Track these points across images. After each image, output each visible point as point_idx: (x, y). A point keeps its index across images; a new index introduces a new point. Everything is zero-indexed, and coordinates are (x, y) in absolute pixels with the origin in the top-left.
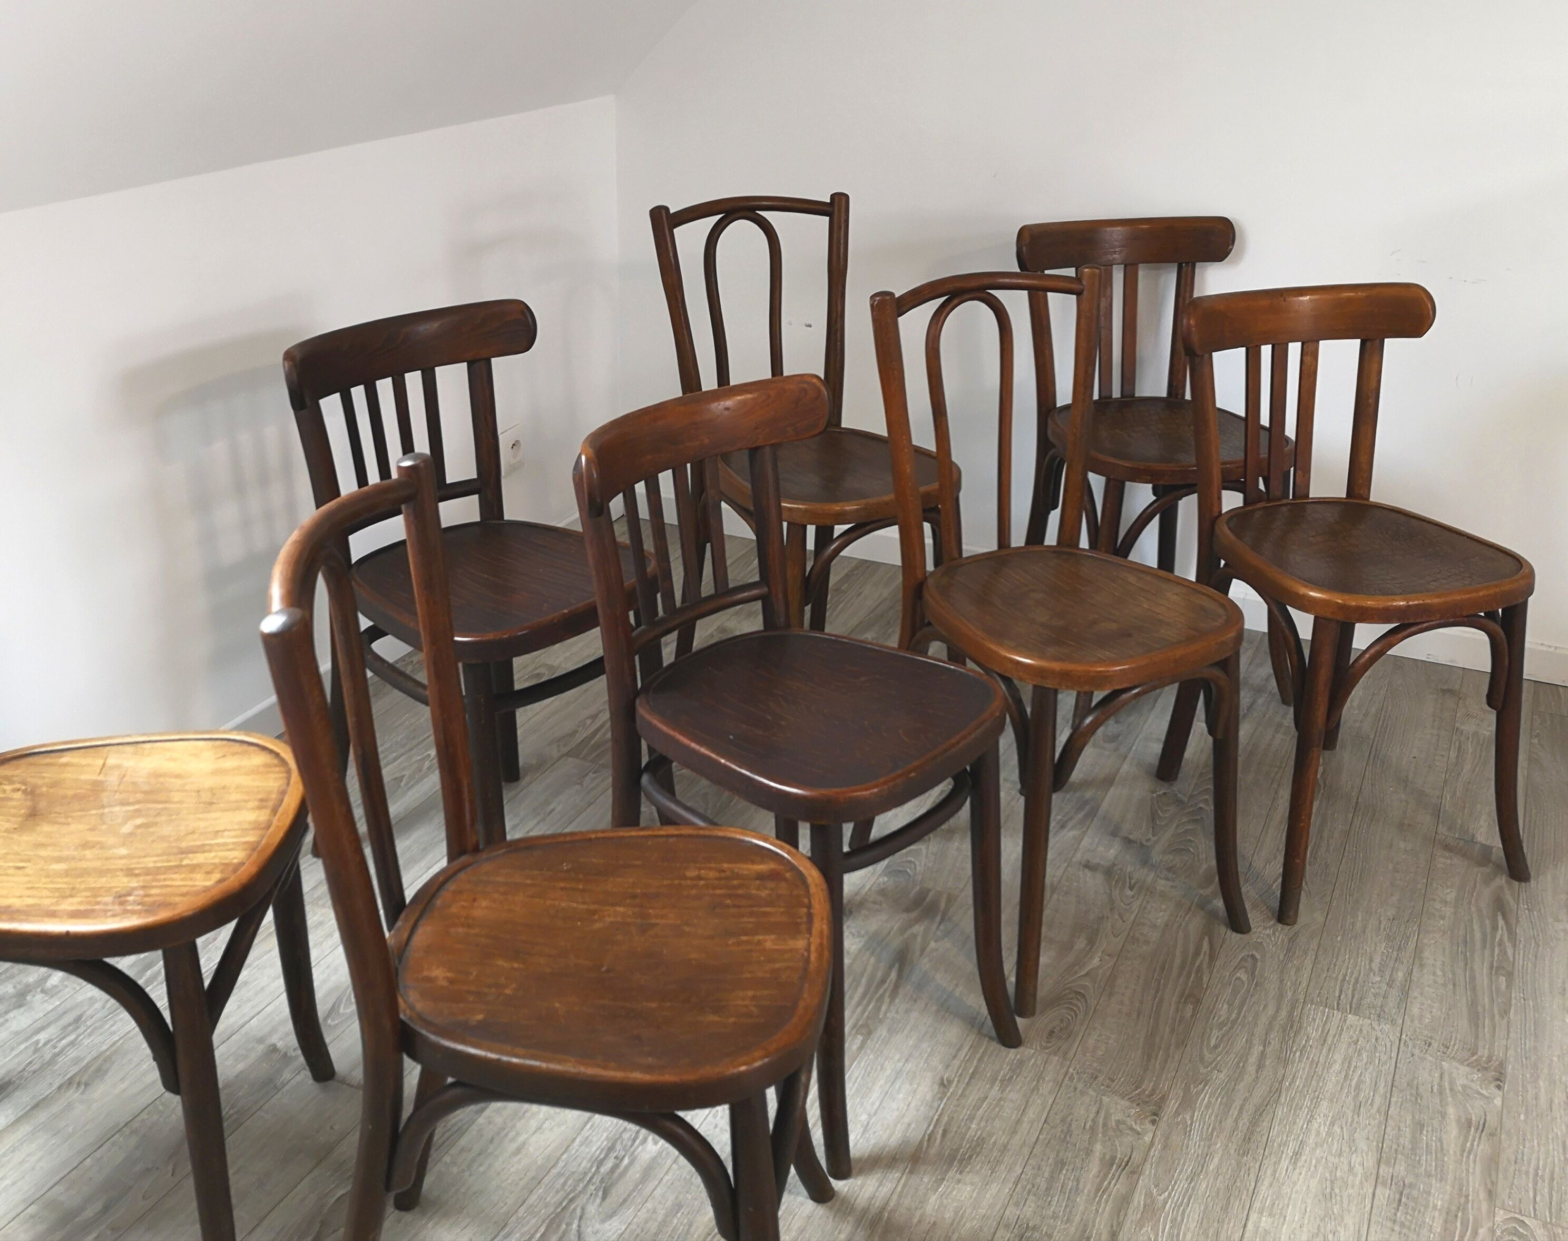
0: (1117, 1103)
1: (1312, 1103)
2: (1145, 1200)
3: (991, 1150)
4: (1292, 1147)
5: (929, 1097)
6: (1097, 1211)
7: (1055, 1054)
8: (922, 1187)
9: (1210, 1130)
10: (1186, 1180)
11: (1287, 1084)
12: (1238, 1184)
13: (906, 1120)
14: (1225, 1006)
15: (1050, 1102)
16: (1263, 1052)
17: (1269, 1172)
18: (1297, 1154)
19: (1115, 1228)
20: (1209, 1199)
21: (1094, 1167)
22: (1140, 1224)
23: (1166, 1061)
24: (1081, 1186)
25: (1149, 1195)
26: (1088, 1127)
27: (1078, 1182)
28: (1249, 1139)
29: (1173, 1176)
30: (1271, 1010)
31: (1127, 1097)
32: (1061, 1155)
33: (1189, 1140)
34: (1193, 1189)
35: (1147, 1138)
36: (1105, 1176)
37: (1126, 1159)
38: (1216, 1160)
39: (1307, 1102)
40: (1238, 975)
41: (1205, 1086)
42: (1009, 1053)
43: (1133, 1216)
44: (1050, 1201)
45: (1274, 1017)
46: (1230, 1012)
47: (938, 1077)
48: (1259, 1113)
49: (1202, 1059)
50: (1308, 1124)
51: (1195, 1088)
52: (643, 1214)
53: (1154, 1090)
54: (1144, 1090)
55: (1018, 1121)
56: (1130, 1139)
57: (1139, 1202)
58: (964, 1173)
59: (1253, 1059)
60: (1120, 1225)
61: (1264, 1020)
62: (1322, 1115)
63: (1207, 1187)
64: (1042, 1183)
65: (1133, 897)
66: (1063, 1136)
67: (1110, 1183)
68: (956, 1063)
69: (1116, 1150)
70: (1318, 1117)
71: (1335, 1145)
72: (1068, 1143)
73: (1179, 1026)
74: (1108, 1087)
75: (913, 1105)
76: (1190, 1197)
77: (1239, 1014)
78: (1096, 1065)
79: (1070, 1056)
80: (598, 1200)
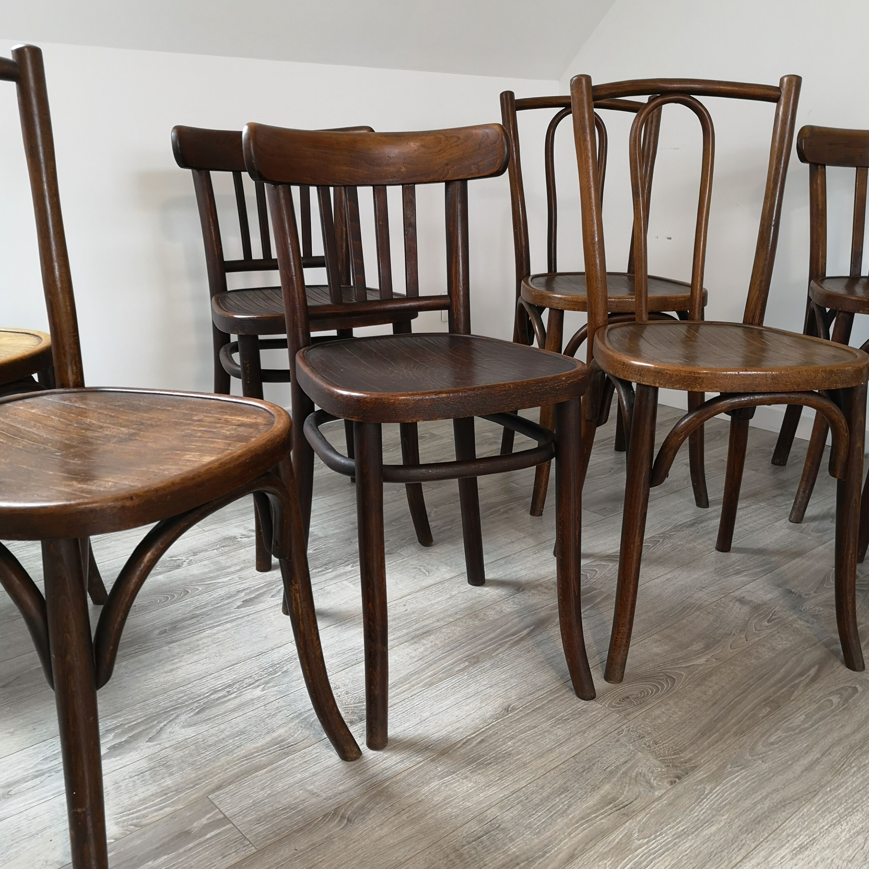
0: (648, 760)
1: (845, 810)
2: (621, 839)
3: (510, 764)
4: (802, 839)
5: (488, 715)
6: (570, 834)
7: (619, 712)
8: (432, 774)
9: (724, 803)
10: (673, 835)
11: (828, 789)
12: (724, 854)
13: (458, 725)
14: (803, 716)
15: (589, 744)
16: (818, 759)
17: (763, 854)
18: (802, 848)
19: (576, 852)
20: (685, 858)
21: (593, 800)
22: (603, 856)
23: (717, 742)
24: (569, 812)
25: (629, 836)
26: (608, 770)
27: (569, 807)
28: (759, 822)
29: (662, 828)
30: (848, 730)
31: (661, 758)
32: (568, 784)
33: (698, 805)
34: (675, 844)
35: (657, 794)
36: (597, 810)
37: (626, 803)
38: (714, 829)
39: (841, 809)
40: (831, 698)
41: (743, 769)
42: (578, 702)
43: (601, 847)
44: (533, 814)
45: (847, 736)
46: (804, 722)
47: (506, 704)
48: (783, 804)
49: (752, 749)
50: (830, 827)
51: (730, 768)
52: (212, 731)
53: (690, 759)
54: (681, 758)
55: (551, 750)
56: (642, 789)
57: (614, 840)
58: (475, 774)
59: (805, 761)
60: (583, 851)
61: (835, 735)
62: (850, 824)
63: (690, 846)
64: (536, 798)
65: (767, 627)
66: (581, 770)
67: (597, 817)
68: (530, 698)
69: (622, 793)
70: (845, 824)
71: (850, 852)
72: (582, 776)
73: (748, 719)
74: (649, 746)
75: (472, 716)
76: (667, 850)
77: (812, 725)
78: (649, 729)
79: (631, 717)
80: (192, 714)
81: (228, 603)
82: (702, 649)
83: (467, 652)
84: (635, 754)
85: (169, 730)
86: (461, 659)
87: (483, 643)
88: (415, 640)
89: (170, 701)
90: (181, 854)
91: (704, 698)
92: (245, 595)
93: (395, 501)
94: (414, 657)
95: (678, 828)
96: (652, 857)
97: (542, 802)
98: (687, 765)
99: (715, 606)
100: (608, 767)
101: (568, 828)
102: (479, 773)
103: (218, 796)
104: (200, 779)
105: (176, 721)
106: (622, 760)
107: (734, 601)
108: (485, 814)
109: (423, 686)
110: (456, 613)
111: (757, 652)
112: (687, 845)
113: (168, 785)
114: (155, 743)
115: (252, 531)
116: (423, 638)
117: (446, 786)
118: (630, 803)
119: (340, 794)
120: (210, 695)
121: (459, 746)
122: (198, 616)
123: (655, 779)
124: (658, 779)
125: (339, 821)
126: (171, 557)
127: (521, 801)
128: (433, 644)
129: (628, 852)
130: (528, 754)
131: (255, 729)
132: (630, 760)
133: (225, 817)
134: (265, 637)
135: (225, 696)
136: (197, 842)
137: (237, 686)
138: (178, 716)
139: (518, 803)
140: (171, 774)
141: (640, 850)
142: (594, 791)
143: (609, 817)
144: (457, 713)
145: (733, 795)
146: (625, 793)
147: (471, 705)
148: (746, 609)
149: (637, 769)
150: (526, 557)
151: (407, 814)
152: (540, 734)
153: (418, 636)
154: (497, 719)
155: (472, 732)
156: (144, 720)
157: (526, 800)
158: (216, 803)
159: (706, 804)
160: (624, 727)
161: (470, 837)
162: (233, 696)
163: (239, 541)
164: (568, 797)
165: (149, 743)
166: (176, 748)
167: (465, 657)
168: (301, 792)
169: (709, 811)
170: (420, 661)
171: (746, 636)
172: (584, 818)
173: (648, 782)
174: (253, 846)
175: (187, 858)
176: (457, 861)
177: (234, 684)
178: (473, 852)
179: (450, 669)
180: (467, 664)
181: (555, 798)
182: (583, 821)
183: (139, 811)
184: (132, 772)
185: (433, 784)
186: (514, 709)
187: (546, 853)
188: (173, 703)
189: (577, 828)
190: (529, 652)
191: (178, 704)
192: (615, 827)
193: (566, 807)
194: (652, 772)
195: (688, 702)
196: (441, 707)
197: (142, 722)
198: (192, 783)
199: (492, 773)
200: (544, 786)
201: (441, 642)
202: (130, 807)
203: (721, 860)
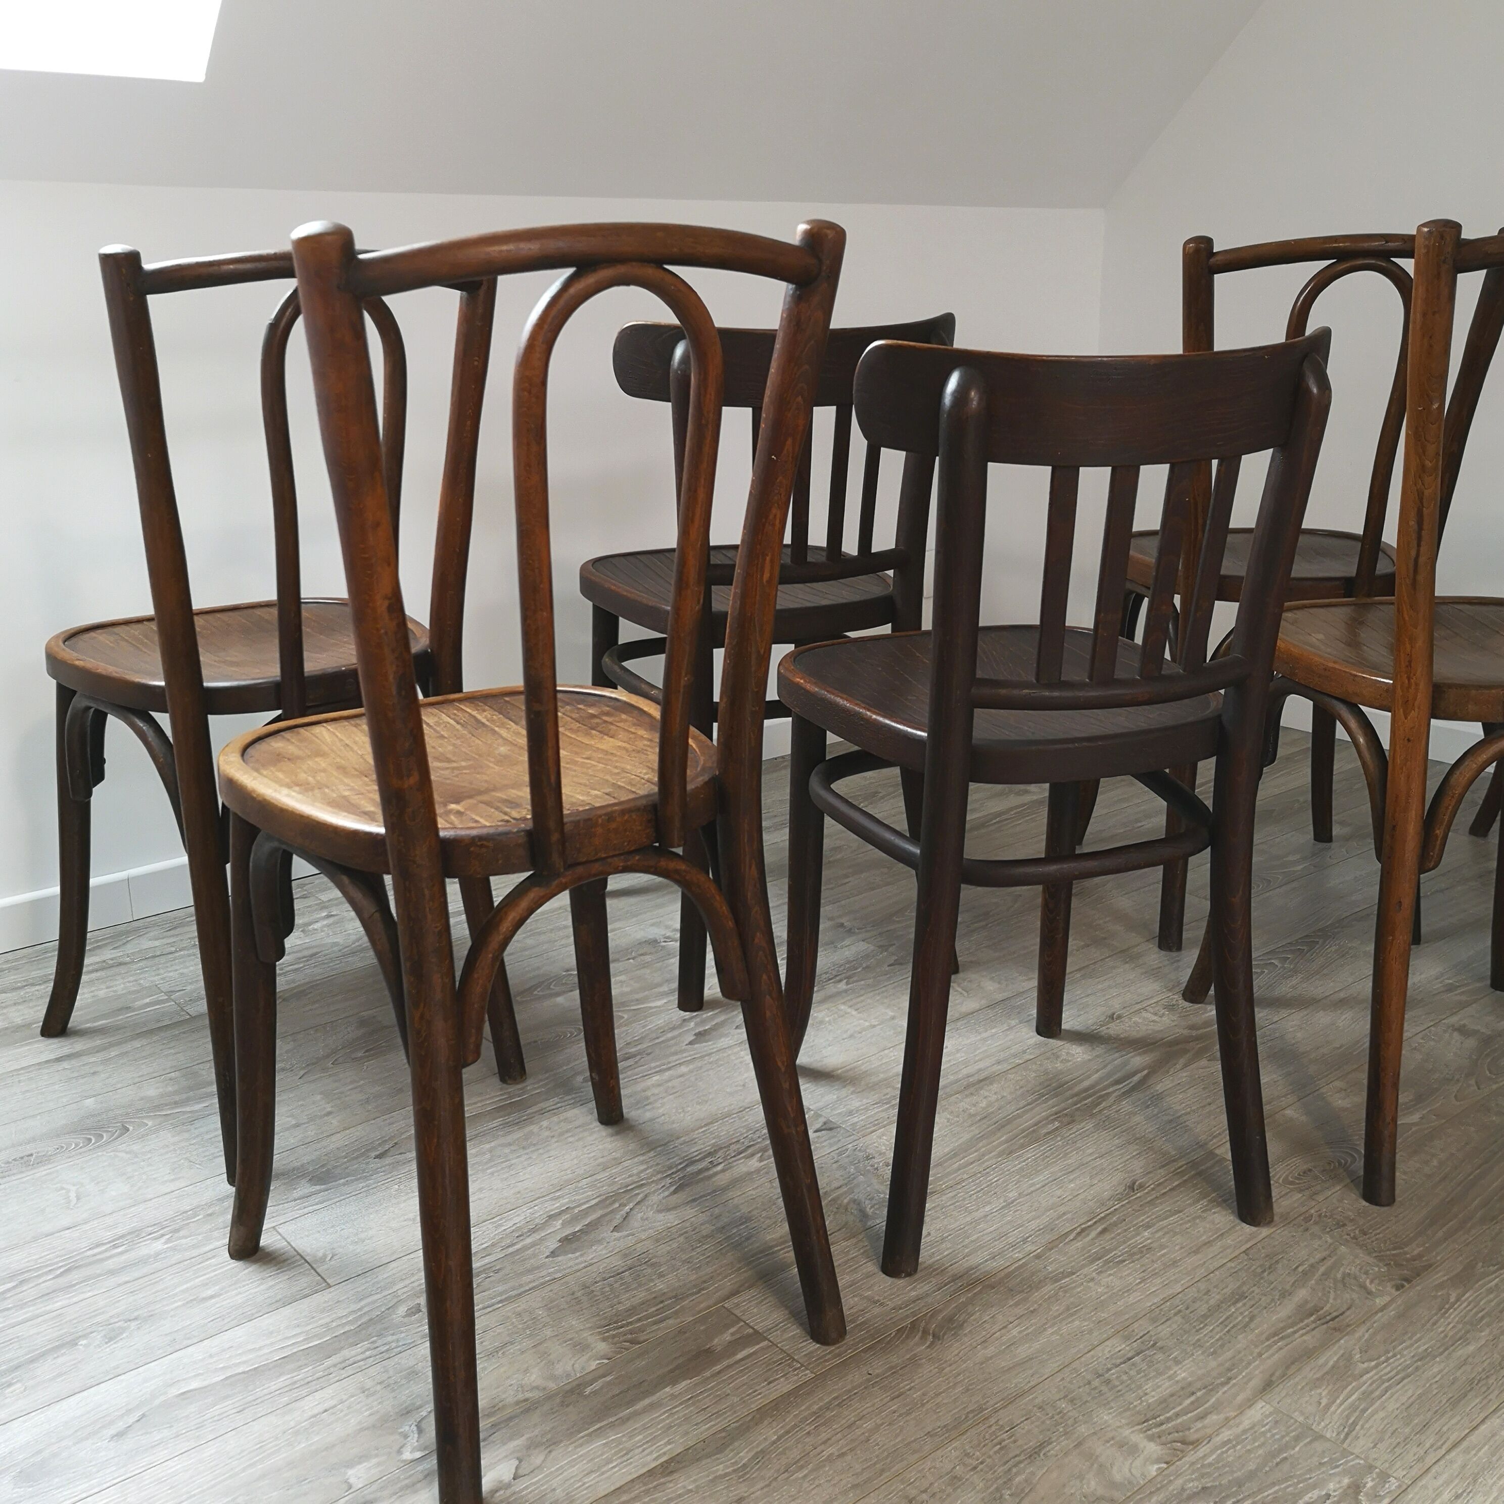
0: (1357, 1257)
2: (1336, 1362)
3: (1154, 1261)
5: (1105, 1195)
7: (1300, 1190)
10: (1413, 1357)
13: (1062, 1209)
19: (1274, 1379)
20: (1435, 1386)
21: (1286, 1309)
22: (1314, 1384)
23: (1456, 1231)
24: (1252, 1326)
25: (1347, 1358)
26: (1300, 1269)
27: (1251, 1319)
29: (1394, 1348)
31: (1376, 1254)
32: (1245, 1288)
33: (1442, 1317)
34: (1417, 1369)
35: (1379, 1302)
36: (1294, 1323)
37: (1335, 1314)
38: (1471, 1348)
43: (1309, 1373)
44: (1202, 1328)
51: (1482, 1268)
53: (1419, 1256)
54: (1405, 1253)
56: (1354, 1296)
57: (1327, 1362)
58: (1103, 1275)
60: (1285, 1377)
63: (1440, 1372)
64: (1201, 1308)
66: (1259, 1270)
67: (1295, 1332)
69: (1327, 1302)
72: (1263, 1278)
74: (1354, 1237)
76: (1408, 1376)
78: (1350, 1213)
79: (1320, 1198)
80: (666, 1193)
81: (673, 1038)
82: (1411, 1101)
83: (1053, 1107)
84: (1335, 1249)
85: (640, 1215)
86: (1047, 1118)
87: (1076, 1095)
88: (972, 1090)
89: (630, 1176)
90: (708, 1378)
91: (1427, 1170)
92: (697, 1025)
93: (888, 884)
94: (974, 1115)
95: (1419, 1347)
96: (1387, 1384)
97: (1213, 1311)
98: (1417, 1263)
99: (1422, 1038)
100: (1299, 1265)
101: (1256, 1346)
102: (1110, 1275)
103: (737, 1305)
104: (705, 1282)
105: (646, 1203)
106: (1319, 1256)
107: (1450, 1031)
108: (1130, 1329)
109: (999, 1155)
110: (1024, 1052)
111: (1497, 1105)
112: (1435, 1370)
113: (661, 1290)
114: (625, 1233)
115: (675, 930)
116: (981, 1088)
117: (1066, 1292)
118: (1341, 1314)
119: (914, 1302)
120: (687, 1166)
121: (1071, 1237)
122: (633, 1056)
123: (1371, 1282)
124: (1377, 1281)
125: (921, 1338)
126: (568, 971)
127: (1180, 1311)
128: (1000, 1097)
129: (1350, 1379)
130: (1177, 1248)
131: (764, 1214)
132: (1330, 1256)
133: (756, 1332)
134: (744, 1085)
135: (707, 1169)
136: (725, 1363)
137: (720, 1154)
138: (646, 1196)
139: (1176, 1314)
140: (661, 1275)
141: (1368, 1376)
142: (1284, 1297)
143: (1314, 1332)
144: (1059, 1193)
145: (1493, 1304)
146: (1331, 1301)
147: (1078, 1182)
148: (1471, 1043)
149: (1342, 1269)
150: (1114, 968)
151: (1018, 1329)
152: (1189, 1221)
153: (973, 1084)
154: (1120, 1200)
155: (1086, 1218)
156: (600, 1202)
157: (1187, 1308)
158: (737, 1312)
159: (1454, 1315)
160: (1312, 1211)
161: (1116, 1359)
162: (719, 1168)
163: (663, 947)
164: (1248, 1306)
165: (615, 1234)
166: (657, 1241)
167: (1052, 1115)
168: (856, 1299)
169: (1460, 1326)
170: (984, 1121)
171: (1477, 1083)
172: (1277, 1333)
173: (1363, 1286)
174: (807, 1369)
175: (718, 1384)
176: (1104, 1389)
177: (716, 1152)
178: (1125, 1377)
179: (1034, 1131)
180: (1057, 1124)
181: (1229, 1306)
182: (1276, 1338)
183: (631, 1323)
184: (604, 1272)
185: (1045, 1290)
186: (1141, 1186)
187: (1230, 1379)
188: (635, 1178)
189: (1270, 1347)
190: (1148, 1107)
191: (642, 1180)
192: (1324, 1345)
193: (1247, 1320)
194: (1366, 1273)
195: (1404, 1177)
196: (1033, 1185)
197: (596, 1204)
198: (695, 1286)
199: (1128, 1275)
200: (1209, 1291)
201: (1011, 1093)
202: (615, 1319)
203: (1489, 1388)
